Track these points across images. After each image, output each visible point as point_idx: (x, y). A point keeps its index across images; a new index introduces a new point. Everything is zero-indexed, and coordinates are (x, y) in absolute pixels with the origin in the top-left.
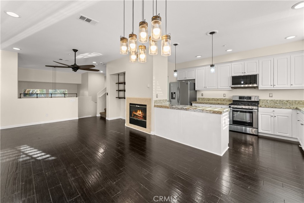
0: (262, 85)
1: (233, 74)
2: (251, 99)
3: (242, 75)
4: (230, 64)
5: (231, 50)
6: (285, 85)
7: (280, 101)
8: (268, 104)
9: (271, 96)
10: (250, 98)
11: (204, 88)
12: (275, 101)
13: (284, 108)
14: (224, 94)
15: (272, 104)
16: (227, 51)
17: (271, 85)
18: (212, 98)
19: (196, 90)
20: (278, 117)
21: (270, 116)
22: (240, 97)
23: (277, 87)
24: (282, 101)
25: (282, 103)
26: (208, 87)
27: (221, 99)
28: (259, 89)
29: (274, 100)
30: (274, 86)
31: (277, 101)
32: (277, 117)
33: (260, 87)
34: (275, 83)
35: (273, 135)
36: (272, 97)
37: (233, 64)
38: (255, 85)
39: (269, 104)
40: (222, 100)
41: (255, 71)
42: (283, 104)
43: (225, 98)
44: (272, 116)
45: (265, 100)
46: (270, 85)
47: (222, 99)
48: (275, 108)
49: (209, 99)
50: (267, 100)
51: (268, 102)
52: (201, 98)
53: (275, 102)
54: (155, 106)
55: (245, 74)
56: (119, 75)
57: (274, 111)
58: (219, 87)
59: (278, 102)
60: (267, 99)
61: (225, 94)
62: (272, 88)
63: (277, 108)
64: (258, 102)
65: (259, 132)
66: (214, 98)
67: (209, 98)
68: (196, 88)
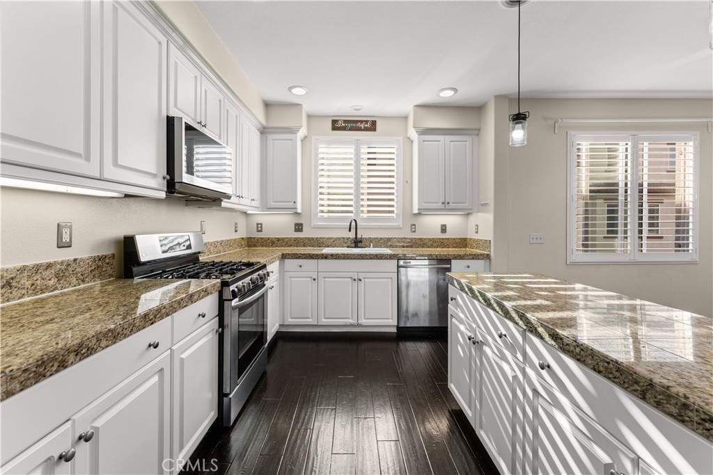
1: (174, 109)
28: (223, 204)
30: (240, 199)
41: (219, 135)
43: (68, 255)
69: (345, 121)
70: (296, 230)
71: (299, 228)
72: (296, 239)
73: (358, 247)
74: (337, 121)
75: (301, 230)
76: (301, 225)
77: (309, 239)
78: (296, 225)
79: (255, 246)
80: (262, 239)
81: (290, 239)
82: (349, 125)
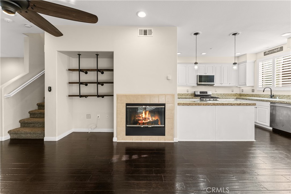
0: (216, 83)
1: (198, 74)
2: (207, 94)
5: (205, 54)
9: (216, 91)
10: (206, 92)
16: (202, 54)
28: (214, 86)
30: (222, 84)
31: (219, 94)
38: (213, 83)
43: (188, 93)
47: (186, 94)
51: (215, 95)
54: (179, 104)
56: (79, 55)
58: (188, 84)
61: (188, 90)
62: (220, 85)
69: (269, 51)
70: (252, 92)
71: (253, 91)
72: (252, 95)
73: (272, 98)
74: (266, 52)
75: (254, 92)
76: (254, 90)
77: (256, 94)
78: (252, 90)
79: (241, 96)
80: (243, 94)
81: (250, 94)
82: (270, 52)
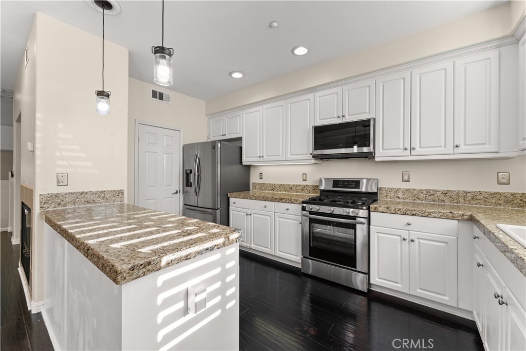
0: (383, 149)
1: (318, 121)
2: (359, 188)
3: (338, 121)
4: (311, 96)
6: (441, 147)
7: (428, 191)
8: (398, 200)
9: (406, 178)
10: (357, 183)
11: (258, 159)
12: (415, 193)
13: (435, 217)
14: (303, 174)
15: (408, 200)
17: (406, 149)
18: (280, 183)
19: (243, 164)
20: (419, 242)
21: (398, 238)
22: (336, 183)
23: (420, 153)
24: (432, 192)
25: (432, 197)
26: (266, 156)
27: (297, 186)
28: (376, 159)
29: (414, 190)
30: (412, 151)
31: (421, 191)
32: (416, 241)
33: (380, 155)
34: (416, 144)
35: (407, 294)
36: (408, 181)
37: (317, 94)
38: (365, 150)
39: (401, 200)
40: (299, 188)
41: (368, 112)
42: (434, 201)
43: (305, 183)
44: (405, 240)
45: (392, 189)
46: (402, 147)
47: (300, 186)
48: (413, 215)
49: (273, 187)
50: (397, 191)
51: (400, 195)
52: (259, 184)
53: (415, 195)
55: (345, 120)
57: (409, 224)
58: (289, 156)
59: (422, 196)
60: (397, 187)
61: (306, 174)
62: (407, 156)
63: (419, 216)
64: (376, 194)
65: (372, 282)
66: (282, 183)
67: (273, 183)
68: (246, 160)
